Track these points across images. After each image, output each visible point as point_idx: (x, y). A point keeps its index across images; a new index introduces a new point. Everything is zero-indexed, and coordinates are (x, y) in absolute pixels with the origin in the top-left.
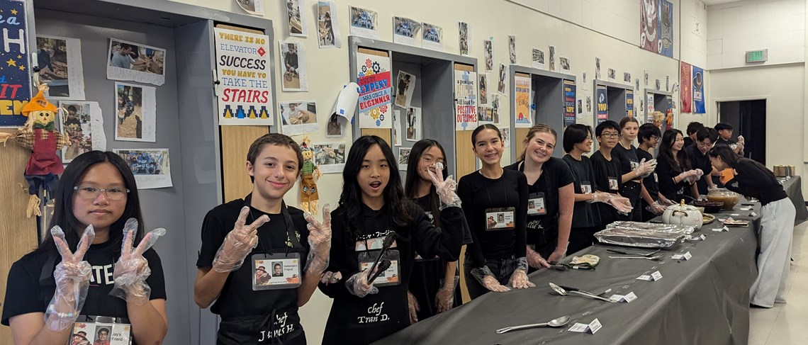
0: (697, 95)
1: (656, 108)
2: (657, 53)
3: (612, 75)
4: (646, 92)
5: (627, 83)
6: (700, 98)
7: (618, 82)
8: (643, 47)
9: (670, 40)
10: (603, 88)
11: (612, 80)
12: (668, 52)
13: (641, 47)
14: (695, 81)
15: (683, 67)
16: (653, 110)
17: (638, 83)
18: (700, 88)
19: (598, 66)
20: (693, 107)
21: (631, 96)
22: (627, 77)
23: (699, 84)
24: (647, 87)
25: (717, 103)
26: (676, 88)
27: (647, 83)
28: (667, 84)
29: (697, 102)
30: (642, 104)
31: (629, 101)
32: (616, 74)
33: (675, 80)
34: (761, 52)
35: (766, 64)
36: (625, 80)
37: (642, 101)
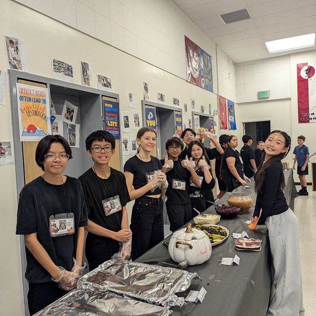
0: (231, 119)
1: (201, 125)
2: (201, 87)
3: (162, 98)
4: (194, 114)
5: (176, 106)
6: (233, 120)
7: (168, 104)
8: (189, 81)
9: (211, 80)
10: (152, 108)
11: (161, 102)
12: (209, 88)
13: (187, 81)
14: (229, 109)
15: (221, 99)
16: (199, 127)
17: (186, 107)
18: (232, 114)
19: (146, 89)
20: (229, 126)
21: (180, 116)
22: (176, 101)
23: (232, 111)
24: (194, 110)
26: (216, 112)
27: (194, 108)
28: (210, 109)
29: (231, 123)
30: (190, 123)
31: (178, 119)
32: (165, 98)
33: (215, 107)
34: (266, 92)
35: (269, 99)
36: (175, 104)
37: (190, 120)
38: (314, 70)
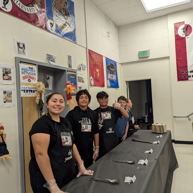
25: (127, 82)
34: (146, 51)
35: (149, 58)
38: (191, 28)
